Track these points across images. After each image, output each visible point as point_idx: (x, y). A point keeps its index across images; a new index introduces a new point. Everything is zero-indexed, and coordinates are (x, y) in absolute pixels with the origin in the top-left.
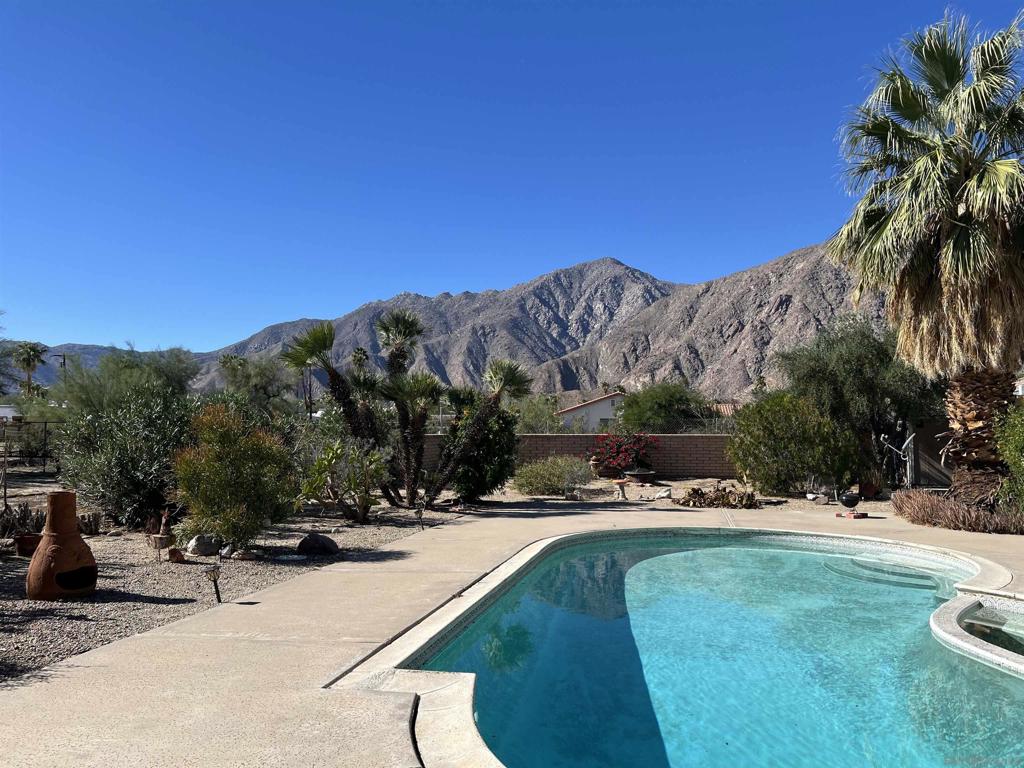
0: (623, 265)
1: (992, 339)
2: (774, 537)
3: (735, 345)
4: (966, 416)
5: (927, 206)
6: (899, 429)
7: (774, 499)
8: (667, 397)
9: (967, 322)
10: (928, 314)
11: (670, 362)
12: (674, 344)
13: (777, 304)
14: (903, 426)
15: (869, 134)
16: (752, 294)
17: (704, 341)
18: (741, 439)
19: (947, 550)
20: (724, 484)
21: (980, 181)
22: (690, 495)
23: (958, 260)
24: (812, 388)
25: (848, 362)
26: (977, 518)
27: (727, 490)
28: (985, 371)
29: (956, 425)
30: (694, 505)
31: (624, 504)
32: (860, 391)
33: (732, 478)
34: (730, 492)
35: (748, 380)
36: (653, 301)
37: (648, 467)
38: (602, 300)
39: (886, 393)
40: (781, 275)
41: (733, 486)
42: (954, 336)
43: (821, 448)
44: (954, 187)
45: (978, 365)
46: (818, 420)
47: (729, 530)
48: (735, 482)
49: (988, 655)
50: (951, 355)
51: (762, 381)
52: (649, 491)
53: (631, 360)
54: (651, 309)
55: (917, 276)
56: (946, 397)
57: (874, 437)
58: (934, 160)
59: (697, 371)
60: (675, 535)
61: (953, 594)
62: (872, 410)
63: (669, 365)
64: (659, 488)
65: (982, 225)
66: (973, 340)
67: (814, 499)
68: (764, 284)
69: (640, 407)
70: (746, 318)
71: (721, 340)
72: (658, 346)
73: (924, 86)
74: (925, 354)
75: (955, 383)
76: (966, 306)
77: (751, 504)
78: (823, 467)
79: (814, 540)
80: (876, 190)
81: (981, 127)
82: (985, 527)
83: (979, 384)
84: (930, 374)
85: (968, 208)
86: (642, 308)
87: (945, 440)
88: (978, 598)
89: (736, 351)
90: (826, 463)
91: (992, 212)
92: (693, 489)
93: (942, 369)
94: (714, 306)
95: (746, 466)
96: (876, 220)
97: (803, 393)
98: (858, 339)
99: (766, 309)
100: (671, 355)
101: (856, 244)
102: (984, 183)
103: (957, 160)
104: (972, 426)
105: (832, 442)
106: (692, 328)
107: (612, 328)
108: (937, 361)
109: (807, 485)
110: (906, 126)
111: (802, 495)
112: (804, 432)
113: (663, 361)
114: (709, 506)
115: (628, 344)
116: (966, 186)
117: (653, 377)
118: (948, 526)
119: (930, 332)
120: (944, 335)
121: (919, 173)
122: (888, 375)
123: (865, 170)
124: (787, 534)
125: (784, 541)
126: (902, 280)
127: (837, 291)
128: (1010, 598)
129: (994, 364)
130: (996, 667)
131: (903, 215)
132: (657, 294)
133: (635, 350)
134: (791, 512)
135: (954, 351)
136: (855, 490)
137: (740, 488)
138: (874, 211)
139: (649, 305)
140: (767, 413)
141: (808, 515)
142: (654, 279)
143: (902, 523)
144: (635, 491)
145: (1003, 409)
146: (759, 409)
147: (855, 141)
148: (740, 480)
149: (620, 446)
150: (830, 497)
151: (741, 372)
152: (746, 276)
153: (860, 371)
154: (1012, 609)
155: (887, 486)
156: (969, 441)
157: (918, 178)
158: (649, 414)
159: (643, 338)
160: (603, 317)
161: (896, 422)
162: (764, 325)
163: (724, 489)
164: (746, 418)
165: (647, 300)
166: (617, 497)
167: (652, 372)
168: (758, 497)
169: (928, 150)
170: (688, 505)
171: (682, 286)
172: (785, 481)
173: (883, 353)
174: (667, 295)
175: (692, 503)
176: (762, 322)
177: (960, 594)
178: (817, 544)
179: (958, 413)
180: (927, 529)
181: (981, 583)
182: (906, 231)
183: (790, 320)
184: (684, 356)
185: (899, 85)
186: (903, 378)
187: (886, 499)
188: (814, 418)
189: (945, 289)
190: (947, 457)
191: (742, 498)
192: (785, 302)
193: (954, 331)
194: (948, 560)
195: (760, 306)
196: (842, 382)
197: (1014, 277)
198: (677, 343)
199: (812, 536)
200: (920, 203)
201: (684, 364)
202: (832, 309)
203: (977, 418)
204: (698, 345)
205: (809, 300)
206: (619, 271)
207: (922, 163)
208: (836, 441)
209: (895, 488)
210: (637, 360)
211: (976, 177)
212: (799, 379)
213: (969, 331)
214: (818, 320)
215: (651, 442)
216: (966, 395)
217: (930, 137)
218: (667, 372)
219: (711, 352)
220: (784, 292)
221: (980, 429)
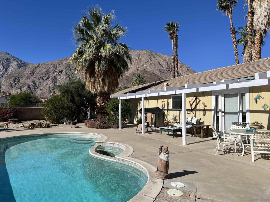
0: (10, 55)
1: (106, 85)
2: (54, 135)
3: (47, 82)
4: (101, 102)
5: (92, 52)
6: (87, 105)
7: (55, 125)
8: (25, 96)
9: (101, 81)
10: (92, 78)
11: (27, 86)
12: (28, 81)
13: (59, 72)
14: (88, 104)
15: (80, 31)
16: (52, 68)
17: (38, 80)
18: (46, 109)
19: (95, 134)
20: (41, 121)
21: (103, 48)
22: (30, 125)
23: (99, 66)
24: (66, 95)
25: (75, 88)
26: (102, 125)
27: (42, 123)
28: (104, 92)
29: (98, 104)
30: (31, 128)
31: (8, 129)
32: (78, 96)
33: (43, 120)
34: (43, 123)
35: (51, 92)
36: (21, 67)
37: (17, 118)
38: (3, 65)
39: (84, 96)
40: (60, 64)
41: (43, 122)
42: (98, 84)
43: (68, 110)
44: (98, 49)
45: (103, 91)
46: (67, 103)
47: (41, 134)
48: (44, 120)
49: (100, 157)
50: (97, 88)
51: (54, 93)
52: (17, 125)
53: (13, 85)
54: (20, 69)
55: (90, 69)
56: (97, 98)
57: (81, 107)
58: (94, 41)
59: (35, 89)
60: (24, 137)
61: (95, 144)
62: (81, 101)
63: (26, 87)
64: (20, 124)
65: (104, 59)
66: (102, 85)
67: (66, 124)
68: (55, 66)
69: (16, 99)
70: (50, 75)
71: (43, 80)
72: (23, 81)
73: (92, 22)
74: (92, 88)
75: (98, 95)
76: (101, 77)
77: (48, 126)
78: (68, 115)
79: (64, 134)
80: (81, 46)
81: (104, 35)
82: (104, 127)
83: (103, 95)
84: (93, 93)
85: (101, 54)
86: (17, 69)
87: (96, 108)
88: (100, 144)
89: (47, 84)
90: (69, 114)
91: (106, 56)
92: (31, 123)
93: (96, 91)
94: (40, 71)
95: (48, 116)
96: (81, 53)
97: (64, 96)
98: (78, 83)
99: (56, 73)
100: (27, 84)
101: (76, 59)
102: (104, 49)
103: (99, 42)
104: (102, 105)
105: (71, 109)
106: (34, 76)
107: (6, 74)
108: (95, 89)
109: (64, 120)
110: (88, 31)
111: (63, 123)
112: (63, 106)
113: (24, 86)
114: (36, 128)
115: (12, 80)
116: (101, 49)
117: (21, 90)
118: (96, 128)
119: (93, 82)
120: (96, 83)
121: (91, 44)
122: (85, 92)
123: (79, 40)
124: (57, 134)
125: (57, 135)
126: (87, 69)
127: (74, 70)
128: (106, 143)
129: (106, 91)
130: (102, 159)
131: (87, 53)
132: (22, 65)
133: (15, 82)
134: (59, 127)
135: (98, 87)
136: (76, 121)
137: (45, 122)
138: (80, 51)
139: (20, 68)
140: (54, 102)
141: (64, 128)
142: (21, 60)
143: (86, 128)
144: (11, 125)
145: (107, 101)
146: (51, 100)
147: (76, 32)
148: (46, 120)
149: (7, 112)
150: (70, 123)
151: (49, 90)
152: (50, 63)
153: (78, 91)
154: (107, 145)
155: (84, 119)
156: (101, 108)
157: (90, 45)
158: (19, 101)
159: (17, 78)
160: (3, 70)
161: (87, 103)
162: (55, 77)
163: (41, 123)
164: (48, 103)
165: (19, 67)
166: (6, 127)
167: (21, 89)
168: (51, 124)
169: (93, 38)
170: (30, 128)
171: (30, 64)
172: (58, 119)
173: (83, 86)
174: (26, 66)
175: (31, 127)
176: (55, 76)
177: (96, 144)
178: (65, 135)
179: (99, 102)
180: (92, 129)
181: (101, 140)
182: (87, 57)
183: (62, 77)
184: (31, 84)
185: (86, 20)
186: (88, 93)
187: (83, 122)
188: (66, 103)
189: (96, 73)
190: (97, 112)
191: (46, 125)
192: (61, 71)
193: (98, 83)
194: (95, 136)
195: (54, 72)
196: (73, 94)
197: (110, 71)
198: (29, 81)
199: (64, 133)
200: (91, 51)
201: (31, 87)
202: (73, 75)
203: (103, 103)
204: (36, 82)
205: (67, 72)
206: (9, 56)
207: (91, 41)
208: (72, 108)
209: (85, 120)
210: (15, 85)
211: (102, 47)
212: (62, 93)
213: (101, 83)
214: (69, 77)
215: (18, 110)
216: (101, 98)
217: (93, 35)
218: (26, 89)
219: (40, 84)
220: (61, 69)
221: (103, 105)
